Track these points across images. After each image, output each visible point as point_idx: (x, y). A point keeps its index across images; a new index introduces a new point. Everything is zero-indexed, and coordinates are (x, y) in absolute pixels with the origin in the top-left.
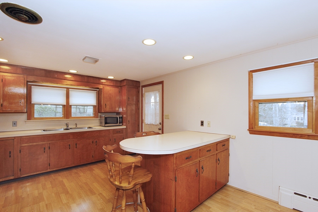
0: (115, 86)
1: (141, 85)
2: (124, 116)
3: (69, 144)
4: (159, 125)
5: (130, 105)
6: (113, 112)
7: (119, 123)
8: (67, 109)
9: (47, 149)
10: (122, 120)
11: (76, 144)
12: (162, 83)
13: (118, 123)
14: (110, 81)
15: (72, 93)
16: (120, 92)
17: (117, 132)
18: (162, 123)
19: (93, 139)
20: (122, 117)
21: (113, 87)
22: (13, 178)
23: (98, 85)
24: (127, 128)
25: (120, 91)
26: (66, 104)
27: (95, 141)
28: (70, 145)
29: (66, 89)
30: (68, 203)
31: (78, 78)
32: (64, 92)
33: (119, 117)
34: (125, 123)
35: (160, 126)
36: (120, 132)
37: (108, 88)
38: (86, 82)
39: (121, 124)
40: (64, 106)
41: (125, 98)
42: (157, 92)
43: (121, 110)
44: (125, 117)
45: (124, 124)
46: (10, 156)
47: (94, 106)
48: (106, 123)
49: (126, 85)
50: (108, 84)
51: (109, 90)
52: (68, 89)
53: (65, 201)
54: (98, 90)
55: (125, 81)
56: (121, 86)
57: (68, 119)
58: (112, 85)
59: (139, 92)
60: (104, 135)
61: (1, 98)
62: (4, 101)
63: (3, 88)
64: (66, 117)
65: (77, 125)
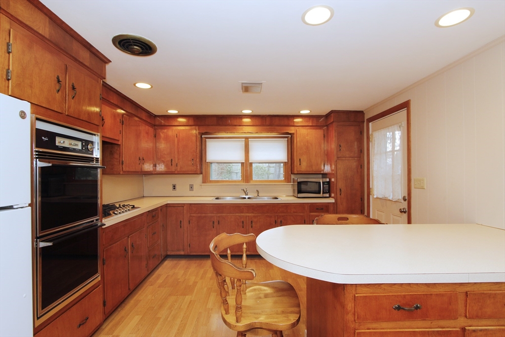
0: (316, 126)
1: (367, 117)
2: (333, 180)
3: (242, 220)
4: (402, 201)
5: (344, 159)
6: (314, 172)
7: (323, 193)
8: (247, 166)
9: (216, 223)
10: (329, 187)
11: (252, 222)
12: (406, 105)
13: (320, 193)
14: (306, 119)
15: (253, 144)
16: (326, 137)
17: (317, 209)
18: (408, 199)
19: (276, 217)
20: (329, 183)
21: (314, 127)
22: (183, 254)
23: (287, 128)
24: (337, 204)
25: (325, 135)
26: (244, 162)
27: (279, 220)
28: (243, 222)
29: (244, 139)
30: (212, 309)
31: (257, 121)
32: (242, 143)
33: (323, 182)
34: (334, 193)
35: (404, 205)
36: (322, 209)
37: (303, 132)
38: (269, 126)
39: (327, 195)
40: (242, 164)
41: (333, 146)
42: (396, 127)
43: (327, 169)
44: (334, 182)
45: (333, 195)
46: (181, 227)
47: (285, 163)
48: (300, 191)
49: (333, 122)
50: (304, 125)
51: (304, 134)
52: (247, 138)
53: (210, 305)
54: (290, 136)
55: (332, 115)
56: (327, 126)
57: (248, 183)
58: (311, 125)
59: (361, 133)
60: (294, 212)
61: (176, 156)
62: (179, 159)
63: (178, 145)
64: (246, 180)
65: (258, 193)
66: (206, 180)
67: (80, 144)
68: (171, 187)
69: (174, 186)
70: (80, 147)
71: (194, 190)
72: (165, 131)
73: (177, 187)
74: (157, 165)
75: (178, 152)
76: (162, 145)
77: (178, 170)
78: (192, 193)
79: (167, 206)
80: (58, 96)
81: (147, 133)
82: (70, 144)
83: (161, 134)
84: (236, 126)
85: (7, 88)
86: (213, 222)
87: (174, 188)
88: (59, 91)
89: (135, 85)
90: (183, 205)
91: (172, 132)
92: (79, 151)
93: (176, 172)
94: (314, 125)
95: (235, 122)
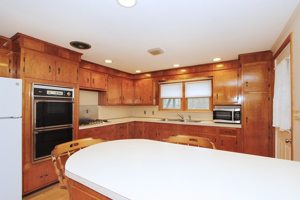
0: (231, 69)
1: (273, 55)
5: (251, 92)
6: (229, 104)
7: (233, 120)
8: (184, 101)
9: (158, 135)
10: (240, 116)
13: (231, 120)
15: (188, 86)
17: (226, 132)
20: (240, 112)
24: (243, 129)
26: (182, 97)
29: (182, 83)
32: (181, 85)
33: (234, 112)
37: (220, 74)
39: (238, 122)
40: (181, 98)
43: (241, 101)
45: (242, 122)
47: (210, 98)
48: (214, 118)
49: (241, 64)
51: (221, 76)
52: (184, 82)
54: (213, 78)
57: (185, 111)
59: (270, 69)
60: (207, 133)
61: (143, 96)
62: (144, 97)
63: (144, 89)
64: (183, 109)
65: (190, 118)
66: (161, 109)
67: (62, 93)
68: (144, 112)
69: (145, 112)
70: (62, 94)
71: (154, 114)
72: (138, 82)
73: (146, 112)
74: (134, 101)
75: (144, 94)
76: (137, 90)
77: (144, 103)
78: (153, 116)
79: (135, 122)
80: (50, 74)
81: (127, 84)
82: (56, 93)
83: (136, 84)
84: (174, 75)
85: (24, 75)
86: (157, 133)
87: (145, 113)
88: (50, 72)
89: (104, 61)
90: (142, 122)
91: (140, 82)
92: (62, 96)
93: (143, 104)
94: (229, 68)
95: (173, 73)
